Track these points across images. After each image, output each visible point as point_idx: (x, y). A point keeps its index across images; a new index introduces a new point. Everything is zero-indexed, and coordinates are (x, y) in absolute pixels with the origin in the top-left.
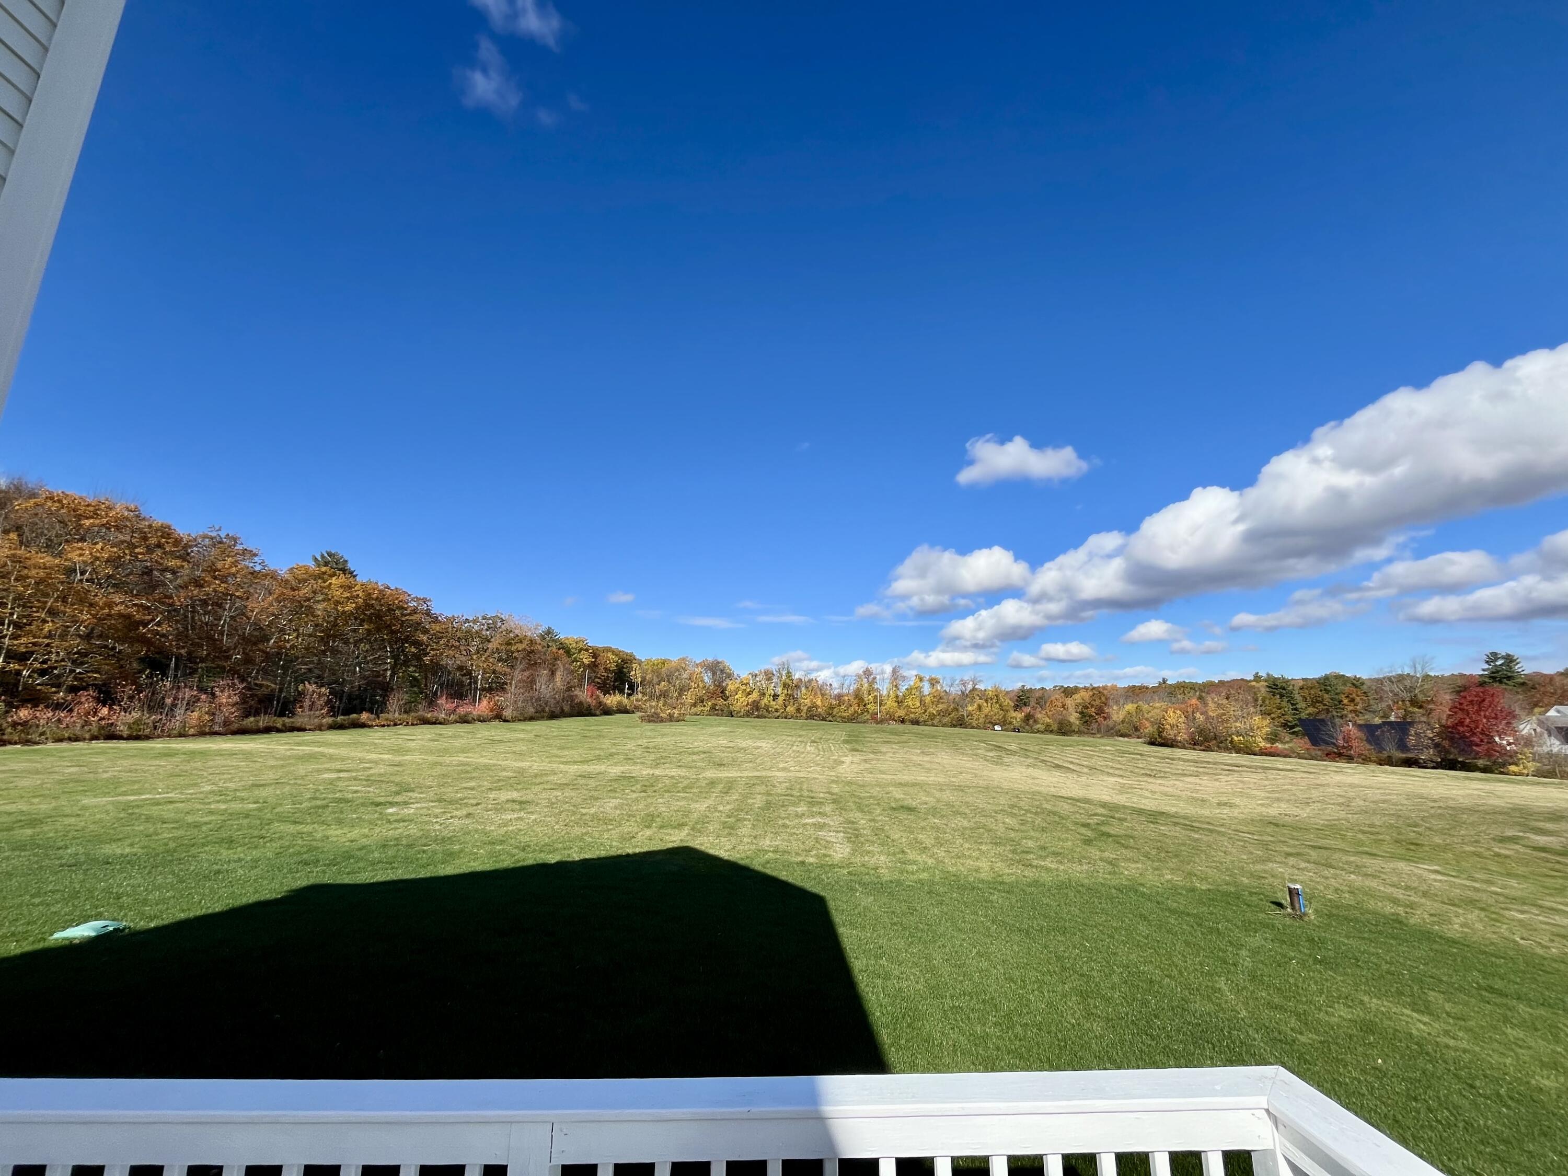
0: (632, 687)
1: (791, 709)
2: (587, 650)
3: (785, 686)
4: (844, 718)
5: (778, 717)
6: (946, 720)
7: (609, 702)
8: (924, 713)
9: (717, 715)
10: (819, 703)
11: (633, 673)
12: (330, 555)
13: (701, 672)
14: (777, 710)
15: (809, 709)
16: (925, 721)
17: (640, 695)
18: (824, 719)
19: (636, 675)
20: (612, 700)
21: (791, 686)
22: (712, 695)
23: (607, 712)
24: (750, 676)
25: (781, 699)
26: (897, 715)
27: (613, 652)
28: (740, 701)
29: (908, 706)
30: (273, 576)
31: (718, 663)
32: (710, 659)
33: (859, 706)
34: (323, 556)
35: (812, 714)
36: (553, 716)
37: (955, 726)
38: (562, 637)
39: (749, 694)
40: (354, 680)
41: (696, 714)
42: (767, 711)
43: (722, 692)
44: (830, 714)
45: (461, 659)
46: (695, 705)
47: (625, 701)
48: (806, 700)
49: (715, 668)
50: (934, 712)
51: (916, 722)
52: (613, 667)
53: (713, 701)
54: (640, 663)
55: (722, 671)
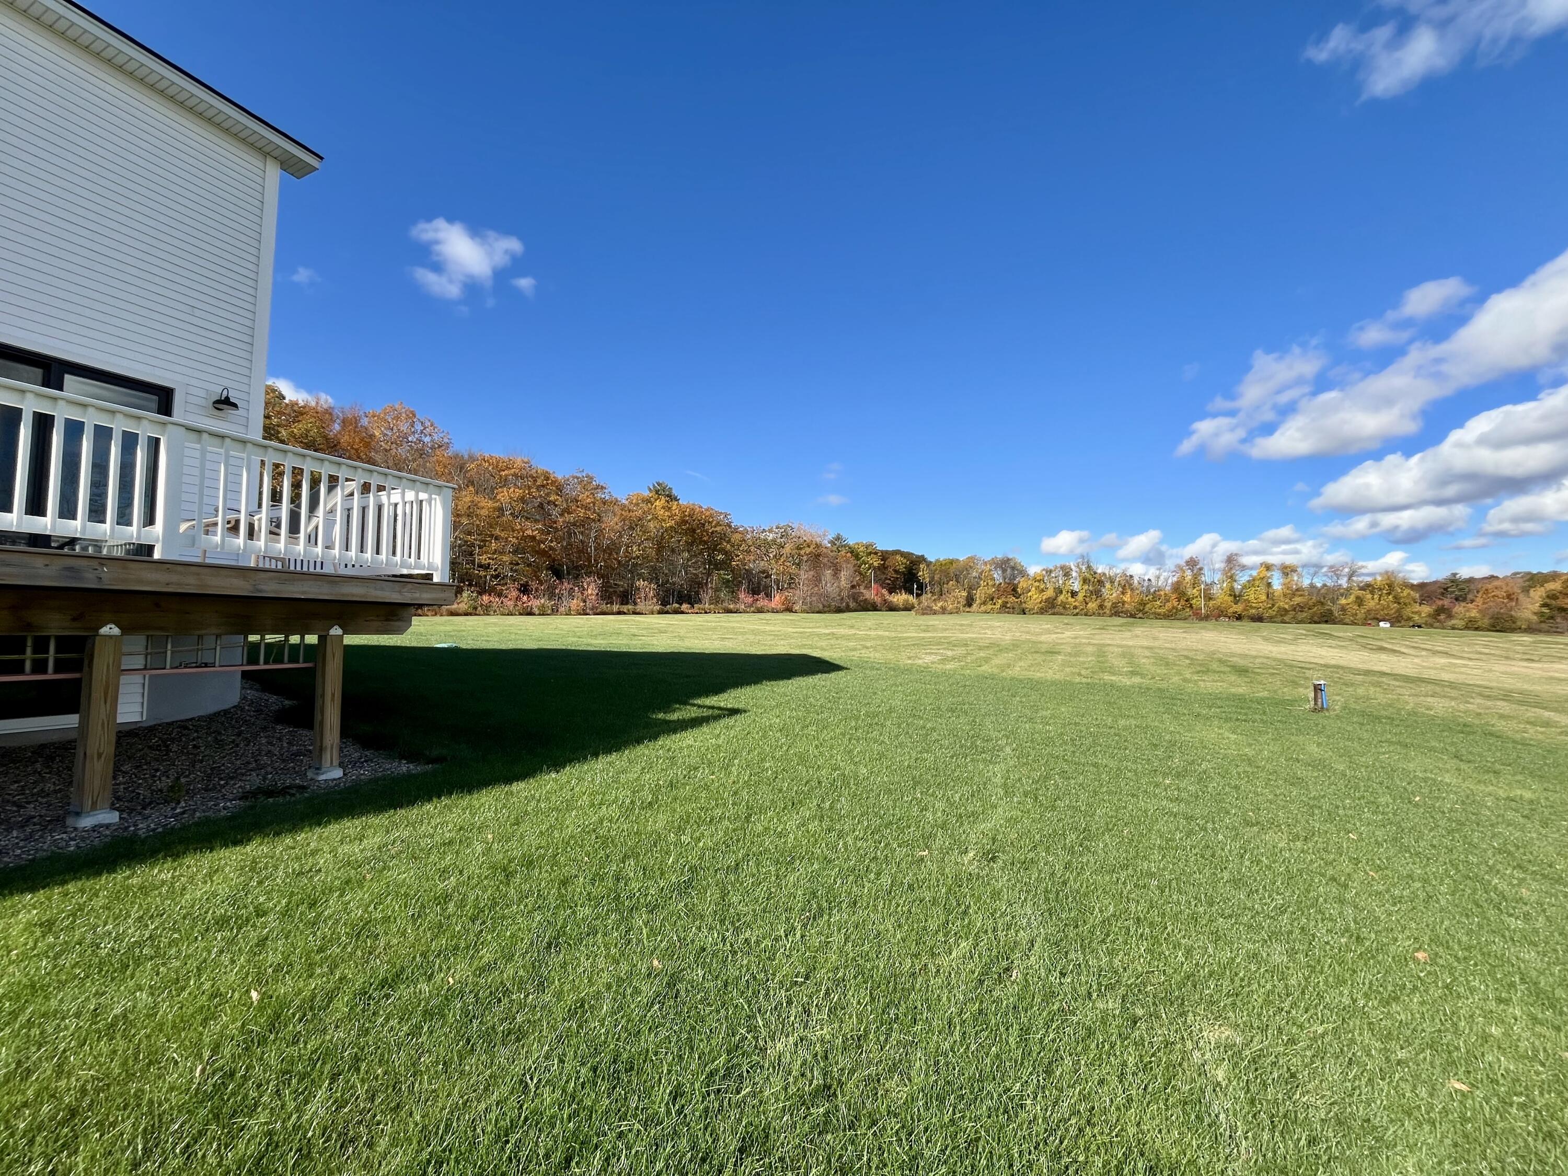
0: (921, 587)
1: (1092, 606)
2: (876, 553)
3: (1085, 581)
4: (1159, 615)
5: (1077, 614)
6: (1304, 615)
7: (895, 600)
8: (1270, 608)
9: (1008, 613)
10: (1127, 598)
11: (921, 573)
12: (659, 484)
13: (990, 570)
14: (1075, 607)
15: (1115, 605)
16: (1271, 617)
17: (930, 595)
18: (1133, 616)
19: (923, 574)
20: (900, 598)
21: (1095, 583)
22: (1005, 592)
23: (892, 608)
24: (1044, 572)
26: (1231, 610)
27: (902, 554)
28: (1034, 598)
29: (1248, 601)
30: (616, 502)
31: (1008, 560)
32: (1000, 556)
33: (1179, 601)
34: (654, 486)
35: (1117, 611)
36: (839, 610)
37: (1316, 623)
38: (851, 542)
39: (1043, 591)
40: (679, 580)
41: (986, 612)
42: (1064, 608)
43: (1013, 589)
44: (1140, 611)
45: (763, 564)
46: (984, 603)
47: (912, 599)
48: (1110, 594)
49: (1006, 565)
50: (1287, 607)
51: (1259, 619)
52: (902, 568)
53: (1003, 599)
54: (929, 564)
55: (1013, 568)
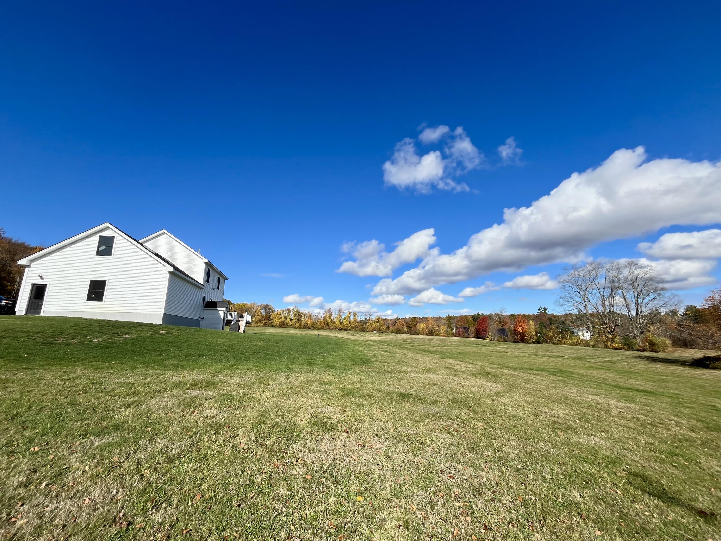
1: (297, 325)
3: (295, 315)
4: (318, 327)
5: (292, 328)
6: (357, 329)
8: (350, 327)
9: (266, 327)
10: (309, 322)
13: (260, 309)
14: (291, 325)
15: (305, 324)
16: (350, 329)
18: (310, 328)
21: (299, 315)
22: (265, 319)
24: (281, 311)
25: (294, 320)
26: (339, 327)
28: (276, 321)
29: (344, 324)
31: (268, 305)
32: (265, 304)
33: (325, 323)
35: (306, 326)
39: (280, 318)
41: (257, 326)
42: (288, 325)
43: (269, 317)
44: (313, 327)
46: (257, 323)
48: (304, 320)
49: (267, 308)
50: (354, 326)
51: (346, 330)
53: (265, 321)
54: (234, 305)
55: (270, 309)
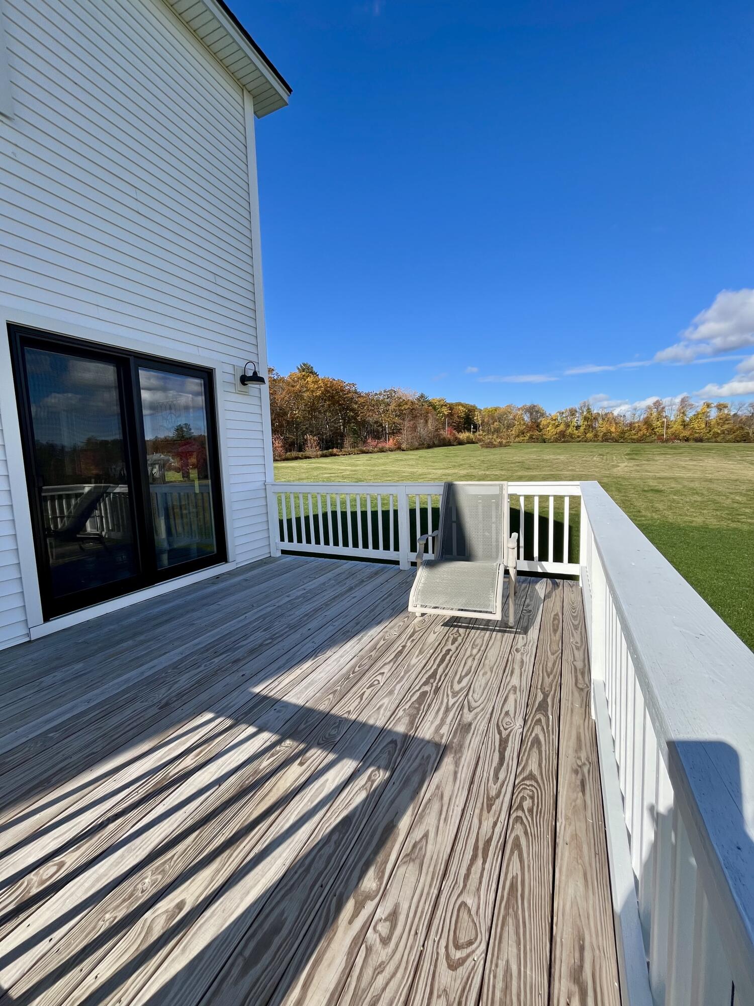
0: (475, 427)
1: (590, 435)
2: (446, 405)
3: (586, 419)
4: (634, 439)
5: (579, 441)
6: (730, 437)
7: (461, 437)
8: (708, 433)
9: (534, 442)
10: (613, 430)
11: (475, 418)
12: (304, 364)
13: (522, 414)
14: (579, 437)
15: (605, 435)
16: (708, 439)
17: (481, 432)
18: (617, 441)
19: (478, 419)
20: (463, 436)
21: (591, 419)
22: (530, 428)
23: (461, 443)
24: (558, 414)
25: (582, 428)
26: (682, 435)
27: (462, 405)
28: (550, 432)
29: (693, 428)
30: (282, 380)
31: (534, 406)
32: (528, 404)
33: (648, 430)
34: (301, 367)
35: (607, 438)
36: (429, 447)
37: (738, 442)
38: (430, 398)
39: (557, 426)
40: (327, 431)
41: (519, 442)
42: (571, 437)
43: (537, 426)
44: (622, 437)
45: (376, 417)
46: (518, 436)
47: (471, 435)
48: (602, 427)
49: (533, 411)
50: (719, 431)
51: (700, 440)
52: (463, 415)
53: (531, 433)
54: (480, 411)
55: (537, 412)
